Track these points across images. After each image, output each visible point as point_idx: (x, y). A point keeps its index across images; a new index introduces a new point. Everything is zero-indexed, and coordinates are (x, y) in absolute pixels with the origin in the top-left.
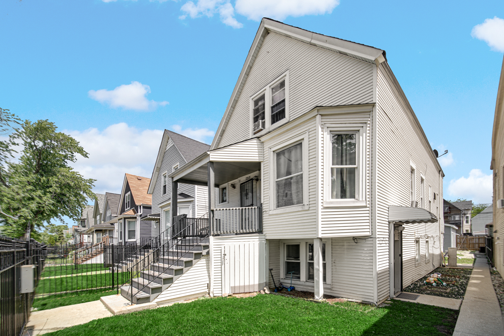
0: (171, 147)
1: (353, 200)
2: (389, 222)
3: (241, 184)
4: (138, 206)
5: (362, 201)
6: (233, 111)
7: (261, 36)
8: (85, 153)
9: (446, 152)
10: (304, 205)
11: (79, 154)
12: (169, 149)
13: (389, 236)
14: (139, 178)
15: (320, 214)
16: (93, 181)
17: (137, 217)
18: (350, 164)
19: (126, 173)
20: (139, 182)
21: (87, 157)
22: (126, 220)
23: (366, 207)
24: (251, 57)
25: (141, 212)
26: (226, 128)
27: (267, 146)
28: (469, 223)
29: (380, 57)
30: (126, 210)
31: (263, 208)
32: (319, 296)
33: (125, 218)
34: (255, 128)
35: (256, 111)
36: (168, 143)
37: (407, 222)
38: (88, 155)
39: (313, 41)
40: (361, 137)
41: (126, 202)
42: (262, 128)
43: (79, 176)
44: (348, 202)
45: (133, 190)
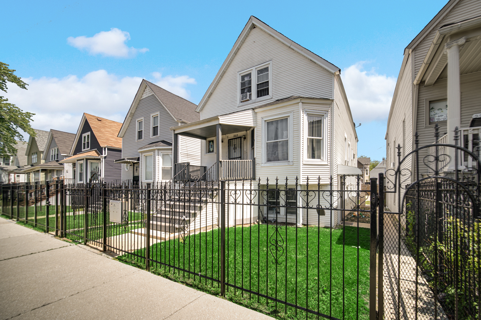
0: (148, 97)
1: (319, 160)
2: (338, 175)
3: (229, 140)
4: (102, 148)
5: (326, 161)
6: (221, 79)
7: (249, 28)
8: (22, 83)
9: (360, 124)
10: (289, 162)
11: (14, 85)
12: (146, 98)
13: (338, 184)
14: (99, 119)
15: (301, 168)
16: (31, 115)
17: (102, 159)
18: (318, 136)
19: (85, 112)
20: (99, 123)
21: (25, 88)
22: (89, 161)
23: (327, 165)
24: (240, 42)
25: (105, 153)
26: (213, 92)
27: (259, 116)
28: (368, 175)
29: (337, 71)
30: (83, 150)
31: (256, 161)
32: (299, 224)
33: (87, 159)
34: (243, 97)
35: (243, 84)
36: (145, 92)
37: (349, 175)
38: (26, 86)
39: (292, 47)
40: (325, 120)
41: (83, 142)
42: (249, 99)
43: (17, 109)
44: (316, 161)
45: (95, 131)
